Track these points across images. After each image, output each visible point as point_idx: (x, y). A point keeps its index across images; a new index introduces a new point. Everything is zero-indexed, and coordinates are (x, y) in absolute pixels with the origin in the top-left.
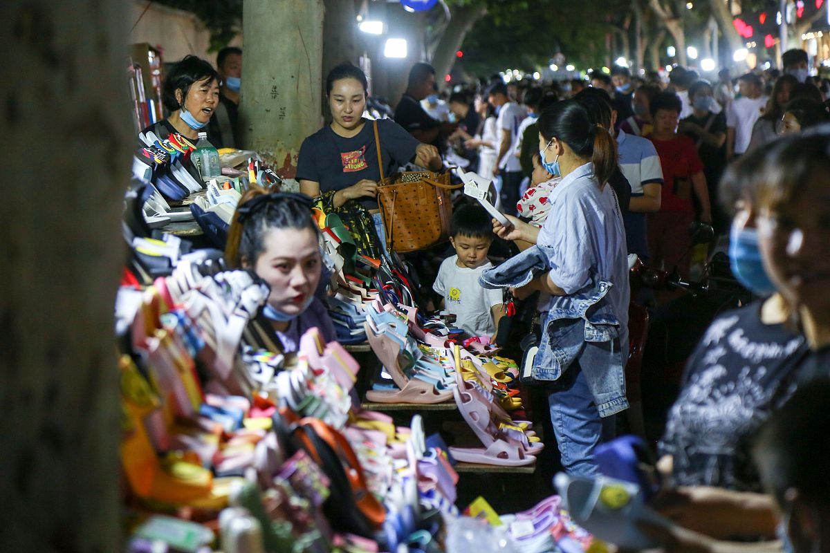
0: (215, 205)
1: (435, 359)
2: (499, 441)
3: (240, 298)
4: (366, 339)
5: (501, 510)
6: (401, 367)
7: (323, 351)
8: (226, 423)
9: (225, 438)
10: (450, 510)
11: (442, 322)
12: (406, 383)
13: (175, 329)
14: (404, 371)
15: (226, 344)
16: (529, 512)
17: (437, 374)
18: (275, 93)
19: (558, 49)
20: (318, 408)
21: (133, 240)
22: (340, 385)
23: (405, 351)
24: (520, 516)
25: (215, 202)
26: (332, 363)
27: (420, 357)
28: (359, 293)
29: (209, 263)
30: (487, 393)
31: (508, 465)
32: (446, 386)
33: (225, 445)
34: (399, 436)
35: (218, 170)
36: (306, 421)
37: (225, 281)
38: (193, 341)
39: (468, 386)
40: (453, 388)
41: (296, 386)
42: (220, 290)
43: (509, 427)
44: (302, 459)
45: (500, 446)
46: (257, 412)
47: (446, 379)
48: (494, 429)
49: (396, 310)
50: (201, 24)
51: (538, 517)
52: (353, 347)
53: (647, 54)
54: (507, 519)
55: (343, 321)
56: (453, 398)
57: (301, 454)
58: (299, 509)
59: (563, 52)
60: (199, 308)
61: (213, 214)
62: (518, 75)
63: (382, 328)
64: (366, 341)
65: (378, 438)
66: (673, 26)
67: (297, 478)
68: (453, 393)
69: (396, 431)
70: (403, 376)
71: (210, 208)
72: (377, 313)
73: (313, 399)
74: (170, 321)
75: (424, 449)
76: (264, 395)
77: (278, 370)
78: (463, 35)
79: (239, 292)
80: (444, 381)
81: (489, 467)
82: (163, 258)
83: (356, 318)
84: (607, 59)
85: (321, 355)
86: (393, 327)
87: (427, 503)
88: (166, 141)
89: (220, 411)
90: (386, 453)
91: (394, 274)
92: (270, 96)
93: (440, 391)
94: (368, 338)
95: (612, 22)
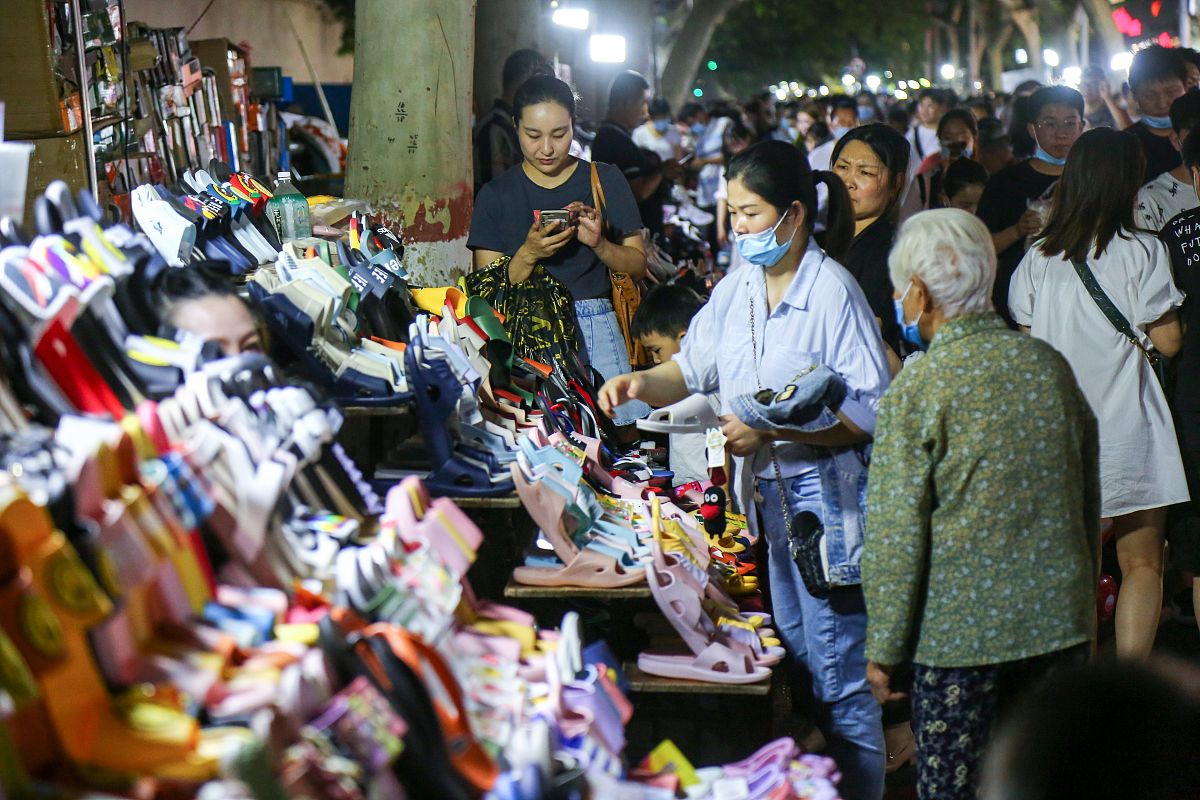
0: (288, 283)
1: (624, 518)
2: (716, 646)
3: (290, 431)
4: (514, 488)
5: (698, 761)
6: (567, 530)
7: (424, 512)
8: (241, 634)
9: (237, 659)
10: (606, 767)
11: (642, 461)
12: (574, 556)
13: (162, 485)
14: (573, 538)
15: (253, 506)
16: (743, 763)
17: (624, 541)
18: (402, 113)
19: (855, 51)
20: (400, 607)
21: (125, 339)
22: (446, 568)
23: (575, 507)
24: (729, 770)
25: (289, 278)
26: (437, 533)
27: (599, 516)
28: (512, 417)
29: (246, 375)
30: (699, 571)
31: (728, 681)
32: (637, 560)
33: (236, 670)
34: (542, 644)
35: (307, 227)
36: (378, 628)
37: (266, 406)
38: (194, 503)
39: (669, 561)
40: (646, 565)
41: (368, 571)
42: (253, 419)
43: (733, 623)
44: (360, 692)
45: (717, 652)
46: (300, 614)
47: (637, 549)
48: (709, 626)
49: (566, 443)
50: (330, 13)
51: (757, 771)
52: (493, 500)
53: (985, 60)
54: (709, 774)
55: (481, 460)
56: (645, 579)
57: (361, 683)
58: (340, 776)
59: (862, 56)
60: (210, 450)
61: (281, 297)
62: (797, 89)
63: (541, 471)
64: (514, 492)
65: (507, 649)
66: (1023, 19)
67: (347, 724)
68: (645, 572)
69: (538, 637)
70: (570, 545)
71: (279, 287)
72: (536, 448)
73: (393, 593)
74: (154, 472)
75: (578, 666)
76: (313, 587)
77: (345, 544)
78: (710, 30)
79: (289, 422)
80: (634, 552)
81: (699, 685)
82: (169, 368)
83: (504, 456)
84: (927, 67)
85: (419, 520)
86: (559, 469)
87: (567, 757)
88: (226, 185)
89: (236, 613)
90: (518, 674)
91: (571, 386)
92: (395, 118)
93: (627, 569)
94: (518, 487)
95: (935, 14)
